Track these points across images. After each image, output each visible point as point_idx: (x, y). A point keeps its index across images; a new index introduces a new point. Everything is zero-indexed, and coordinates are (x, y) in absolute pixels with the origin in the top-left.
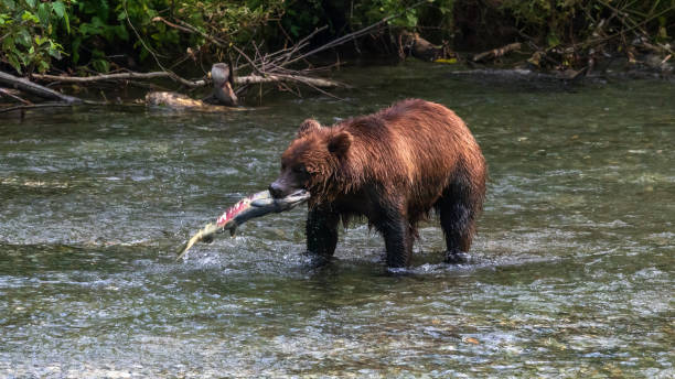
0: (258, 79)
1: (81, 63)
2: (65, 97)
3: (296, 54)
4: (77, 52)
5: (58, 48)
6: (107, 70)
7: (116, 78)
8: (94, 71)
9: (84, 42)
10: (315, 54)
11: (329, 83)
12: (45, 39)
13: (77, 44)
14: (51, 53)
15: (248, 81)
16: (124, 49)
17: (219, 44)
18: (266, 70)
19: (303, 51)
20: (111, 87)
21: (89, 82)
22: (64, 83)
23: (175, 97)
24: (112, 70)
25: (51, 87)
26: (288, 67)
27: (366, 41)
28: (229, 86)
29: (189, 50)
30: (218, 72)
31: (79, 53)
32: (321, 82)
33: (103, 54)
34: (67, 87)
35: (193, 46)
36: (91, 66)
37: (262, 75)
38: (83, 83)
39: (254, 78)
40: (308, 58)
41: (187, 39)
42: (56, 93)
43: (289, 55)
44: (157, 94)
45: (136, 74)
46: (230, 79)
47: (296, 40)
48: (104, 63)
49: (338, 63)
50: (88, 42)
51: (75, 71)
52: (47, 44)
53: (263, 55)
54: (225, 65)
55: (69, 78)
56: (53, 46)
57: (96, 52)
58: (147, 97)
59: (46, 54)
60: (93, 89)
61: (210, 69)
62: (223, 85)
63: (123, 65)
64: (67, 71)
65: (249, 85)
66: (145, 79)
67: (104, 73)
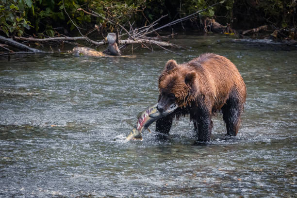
0: (131, 41)
1: (40, 31)
2: (31, 49)
3: (151, 29)
5: (28, 23)
7: (58, 40)
8: (47, 36)
9: (42, 20)
10: (161, 29)
11: (168, 45)
12: (22, 19)
13: (38, 21)
14: (24, 26)
15: (126, 42)
16: (63, 25)
17: (111, 23)
18: (136, 37)
19: (155, 27)
20: (55, 44)
21: (44, 41)
22: (31, 42)
23: (88, 50)
24: (56, 35)
25: (24, 43)
26: (147, 35)
27: (187, 23)
28: (116, 45)
29: (96, 26)
30: (111, 37)
31: (39, 26)
32: (164, 43)
33: (51, 27)
35: (98, 24)
36: (45, 33)
37: (133, 39)
38: (41, 42)
39: (129, 41)
40: (158, 31)
41: (95, 20)
42: (27, 47)
43: (148, 29)
44: (79, 48)
45: (68, 38)
46: (117, 41)
47: (151, 22)
48: (52, 31)
49: (173, 34)
50: (44, 21)
51: (36, 35)
52: (23, 21)
53: (134, 29)
54: (114, 34)
55: (33, 39)
56: (25, 22)
57: (48, 26)
58: (74, 49)
59: (22, 26)
60: (46, 45)
61: (107, 36)
62: (113, 44)
63: (62, 33)
64: (32, 35)
65: (127, 45)
66: (73, 40)
67: (52, 36)
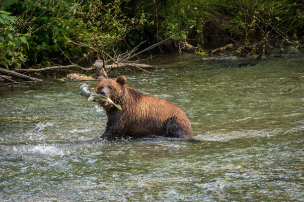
0: (116, 66)
1: (38, 62)
2: (31, 78)
3: (132, 54)
4: (34, 58)
5: (25, 57)
6: (50, 65)
7: (53, 69)
8: (44, 66)
9: (39, 53)
10: (141, 54)
11: (148, 66)
12: (18, 53)
13: (36, 54)
14: (21, 59)
15: (112, 67)
16: (56, 56)
17: (97, 51)
18: (119, 62)
19: (136, 52)
20: (51, 72)
21: (42, 71)
22: (31, 72)
23: (80, 76)
24: (52, 65)
25: (25, 74)
26: (129, 60)
27: (164, 46)
28: (103, 69)
29: (84, 55)
30: (98, 63)
31: (37, 58)
32: (144, 65)
33: (48, 58)
34: (32, 74)
35: (86, 53)
36: (43, 64)
37: (117, 64)
38: (39, 72)
39: (114, 65)
40: (138, 55)
41: (85, 50)
42: (27, 77)
43: (130, 54)
44: (72, 74)
45: (61, 66)
46: (103, 66)
47: (132, 47)
48: (48, 62)
49: (151, 57)
50: (41, 53)
51: (35, 66)
52: (19, 55)
53: (117, 55)
54: (101, 60)
55: (34, 70)
56: (22, 56)
57: (44, 58)
58: (67, 76)
59: (19, 60)
60: (44, 74)
61: (94, 62)
62: (100, 69)
63: (57, 62)
64: (32, 67)
65: (113, 69)
66: (66, 68)
67: (48, 66)
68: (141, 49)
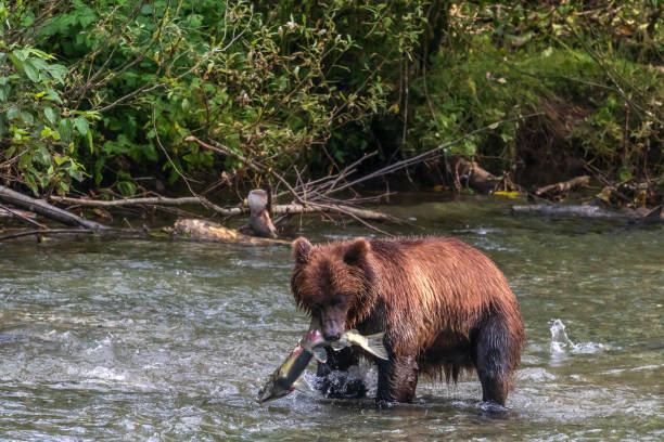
0: (299, 208)
1: (104, 185)
2: (86, 222)
3: (341, 182)
4: (100, 174)
5: (80, 169)
6: (133, 193)
7: (143, 203)
8: (119, 194)
9: (108, 161)
10: (362, 182)
11: (377, 215)
12: (66, 158)
13: (100, 164)
14: (72, 174)
15: (288, 209)
16: (153, 170)
17: (257, 168)
18: (308, 199)
19: (350, 178)
20: (134, 213)
21: (113, 207)
22: (85, 207)
23: (207, 225)
24: (138, 193)
25: (72, 211)
26: (331, 195)
27: (419, 170)
28: (267, 215)
29: (224, 174)
30: (256, 199)
31: (103, 174)
32: (369, 213)
33: (129, 176)
34: (88, 211)
35: (228, 170)
36: (115, 189)
37: (304, 205)
38: (106, 208)
39: (294, 207)
40: (354, 186)
41: (222, 162)
42: (76, 217)
43: (334, 182)
44: (187, 221)
45: (165, 199)
46: (268, 207)
47: (342, 166)
48: (130, 185)
49: (388, 194)
50: (113, 162)
51: (97, 193)
52: (68, 163)
53: (305, 182)
54: (263, 192)
55: (91, 202)
56: (74, 166)
57: (121, 174)
58: (176, 224)
59: (66, 174)
60: (116, 214)
61: (246, 195)
62: (260, 214)
63: (150, 188)
64: (89, 194)
65: (289, 215)
66: (174, 205)
67: (129, 195)
68: (361, 171)
